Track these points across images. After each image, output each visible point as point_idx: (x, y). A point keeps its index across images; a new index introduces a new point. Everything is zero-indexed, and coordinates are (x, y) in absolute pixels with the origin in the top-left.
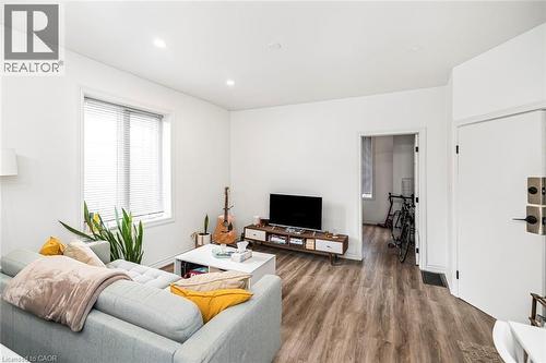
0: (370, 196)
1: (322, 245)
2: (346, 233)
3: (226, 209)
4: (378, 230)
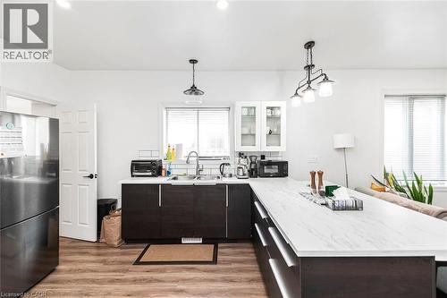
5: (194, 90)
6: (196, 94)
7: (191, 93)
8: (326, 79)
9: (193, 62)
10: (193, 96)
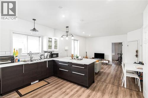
0: (114, 54)
1: (104, 62)
2: (109, 60)
3: (86, 55)
4: (116, 61)
5: (34, 30)
6: (35, 31)
7: (33, 31)
8: (73, 36)
9: (34, 20)
10: (34, 32)
